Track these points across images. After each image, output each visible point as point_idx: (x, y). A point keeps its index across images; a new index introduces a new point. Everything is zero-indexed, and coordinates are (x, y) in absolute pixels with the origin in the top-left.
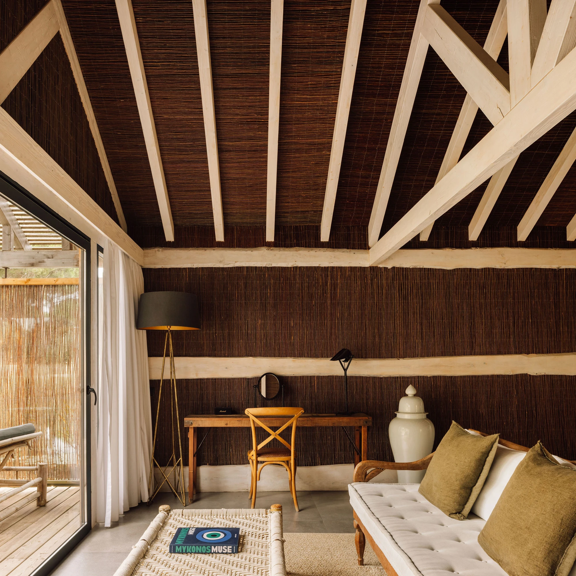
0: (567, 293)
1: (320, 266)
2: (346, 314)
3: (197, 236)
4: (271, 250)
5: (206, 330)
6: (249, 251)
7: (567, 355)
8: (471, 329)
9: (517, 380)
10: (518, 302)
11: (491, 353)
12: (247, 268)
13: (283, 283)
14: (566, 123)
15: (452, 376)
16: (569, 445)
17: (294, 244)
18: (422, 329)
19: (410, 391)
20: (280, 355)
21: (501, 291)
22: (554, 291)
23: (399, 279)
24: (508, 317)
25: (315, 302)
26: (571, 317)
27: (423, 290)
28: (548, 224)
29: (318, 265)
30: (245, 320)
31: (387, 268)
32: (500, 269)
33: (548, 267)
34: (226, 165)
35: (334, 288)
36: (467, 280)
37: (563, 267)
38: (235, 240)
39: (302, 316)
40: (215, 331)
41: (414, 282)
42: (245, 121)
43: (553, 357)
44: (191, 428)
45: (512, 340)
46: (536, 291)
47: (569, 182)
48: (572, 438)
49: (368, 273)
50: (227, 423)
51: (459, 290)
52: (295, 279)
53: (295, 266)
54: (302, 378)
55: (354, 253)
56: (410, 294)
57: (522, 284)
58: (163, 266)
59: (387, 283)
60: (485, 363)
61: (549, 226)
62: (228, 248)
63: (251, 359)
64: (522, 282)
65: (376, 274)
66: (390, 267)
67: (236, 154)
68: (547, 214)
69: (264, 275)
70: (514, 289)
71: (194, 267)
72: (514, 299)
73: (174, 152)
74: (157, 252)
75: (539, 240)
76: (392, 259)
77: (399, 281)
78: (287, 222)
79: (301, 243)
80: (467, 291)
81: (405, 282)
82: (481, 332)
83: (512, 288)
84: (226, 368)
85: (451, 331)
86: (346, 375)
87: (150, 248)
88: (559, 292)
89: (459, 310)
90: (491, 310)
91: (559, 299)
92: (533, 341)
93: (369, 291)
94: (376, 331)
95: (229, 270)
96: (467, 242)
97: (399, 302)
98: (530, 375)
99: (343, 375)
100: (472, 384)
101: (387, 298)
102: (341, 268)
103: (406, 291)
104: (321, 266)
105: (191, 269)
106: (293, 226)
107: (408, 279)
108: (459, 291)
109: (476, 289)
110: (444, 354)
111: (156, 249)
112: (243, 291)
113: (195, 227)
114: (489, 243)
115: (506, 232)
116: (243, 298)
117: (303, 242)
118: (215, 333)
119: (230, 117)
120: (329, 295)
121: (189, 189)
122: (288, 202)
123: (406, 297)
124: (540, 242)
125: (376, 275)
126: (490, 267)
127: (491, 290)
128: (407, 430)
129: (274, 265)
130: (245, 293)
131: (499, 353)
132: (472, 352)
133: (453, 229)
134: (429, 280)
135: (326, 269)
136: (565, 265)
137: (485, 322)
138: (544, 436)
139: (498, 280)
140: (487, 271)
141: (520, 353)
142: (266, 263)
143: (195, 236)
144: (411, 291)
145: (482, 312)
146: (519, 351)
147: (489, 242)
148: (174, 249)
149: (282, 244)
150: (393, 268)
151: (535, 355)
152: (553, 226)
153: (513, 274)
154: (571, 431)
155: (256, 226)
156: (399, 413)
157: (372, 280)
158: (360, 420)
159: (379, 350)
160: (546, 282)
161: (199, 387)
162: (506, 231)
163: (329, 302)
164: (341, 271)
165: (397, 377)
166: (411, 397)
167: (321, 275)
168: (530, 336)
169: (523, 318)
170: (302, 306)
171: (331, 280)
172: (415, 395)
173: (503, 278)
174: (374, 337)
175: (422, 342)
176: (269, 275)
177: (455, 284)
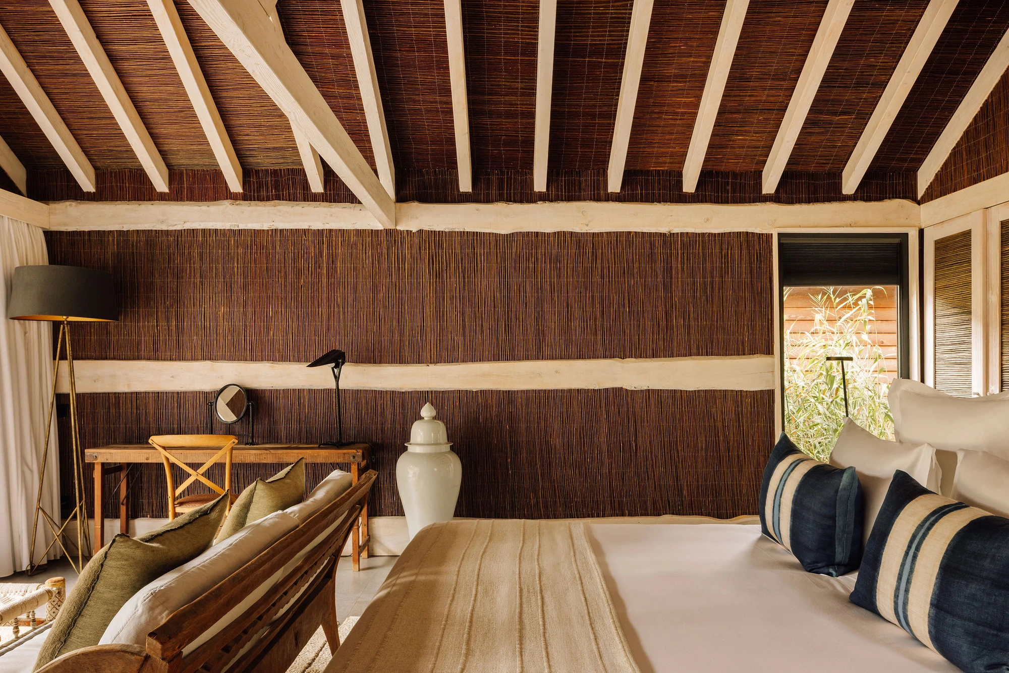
0: (683, 269)
1: (311, 228)
2: (350, 300)
3: (129, 183)
4: (237, 205)
5: (144, 322)
6: (205, 206)
7: (682, 360)
8: (538, 322)
9: (607, 398)
10: (609, 281)
11: (569, 357)
12: (204, 230)
13: (256, 253)
14: (613, 16)
15: (509, 391)
16: (685, 493)
17: (272, 195)
18: (464, 321)
19: (427, 411)
20: (253, 358)
21: (582, 266)
22: (664, 266)
23: (429, 248)
24: (593, 304)
25: (304, 282)
26: (689, 304)
27: (465, 264)
28: (653, 167)
29: (306, 227)
30: (200, 306)
31: (411, 231)
32: (583, 234)
33: (653, 230)
34: (131, 79)
35: (333, 261)
36: (532, 249)
37: (676, 230)
38: (185, 190)
39: (286, 301)
40: (157, 322)
41: (452, 252)
42: (131, 14)
43: (661, 363)
44: (98, 463)
45: (599, 337)
46: (636, 265)
47: (657, 104)
48: (690, 482)
49: (383, 238)
50: (148, 456)
51: (519, 264)
52: (274, 247)
53: (274, 228)
54: (286, 392)
55: (361, 210)
56: (446, 270)
57: (615, 255)
58: (78, 227)
59: (411, 253)
60: (557, 372)
61: (656, 170)
62: (174, 202)
63: (208, 363)
64: (614, 252)
65: (395, 240)
66: (414, 230)
67: (139, 63)
68: (646, 153)
69: (229, 241)
70: (602, 262)
71: (125, 229)
72: (602, 277)
73: (45, 61)
74: (68, 207)
75: (641, 190)
76: (417, 218)
77: (429, 250)
78: (258, 163)
79: (283, 195)
80: (531, 266)
81: (438, 252)
82: (553, 327)
83: (599, 261)
84: (172, 377)
85: (508, 324)
86: (338, 388)
87: (59, 202)
88: (671, 267)
89: (520, 293)
90: (568, 293)
91: (671, 278)
92: (631, 339)
93: (385, 265)
94: (395, 323)
95: (176, 233)
96: (531, 194)
97: (430, 282)
98: (627, 390)
99: (334, 387)
100: (540, 403)
101: (411, 275)
102: (342, 232)
103: (439, 264)
104: (313, 228)
105: (120, 233)
106: (271, 170)
107: (442, 248)
108: (519, 266)
109: (545, 262)
110: (497, 357)
111: (68, 203)
112: (197, 266)
113: (125, 171)
114: (565, 195)
115: (591, 179)
116: (198, 275)
117: (286, 194)
118: (157, 325)
119: (105, 9)
120: (325, 271)
121: (93, 115)
122: (247, 135)
123: (439, 274)
124: (641, 194)
125: (395, 243)
126: (565, 230)
127: (567, 264)
128: (417, 469)
129: (242, 227)
130: (201, 267)
131: (581, 357)
132: (539, 355)
133: (511, 175)
134: (474, 249)
135: (320, 232)
136: (678, 227)
137: (559, 312)
138: (648, 479)
139: (579, 249)
140: (561, 237)
141: (612, 357)
142: (230, 223)
143: (126, 184)
144: (447, 266)
145: (554, 296)
146: (609, 354)
147: (565, 193)
148: (95, 202)
149: (254, 196)
150: (420, 231)
151: (633, 359)
152: (662, 170)
153: (602, 240)
154: (689, 471)
155: (216, 170)
156: (410, 444)
157: (388, 249)
158: (344, 454)
159: (400, 352)
160: (652, 252)
161: (134, 404)
162: (591, 176)
163: (325, 280)
164: (343, 236)
165: (428, 391)
166: (428, 421)
167: (313, 242)
168: (627, 331)
169: (616, 306)
170: (285, 286)
171: (328, 249)
172: (434, 418)
173: (586, 246)
174: (393, 332)
175: (465, 340)
176: (236, 242)
177: (514, 255)
